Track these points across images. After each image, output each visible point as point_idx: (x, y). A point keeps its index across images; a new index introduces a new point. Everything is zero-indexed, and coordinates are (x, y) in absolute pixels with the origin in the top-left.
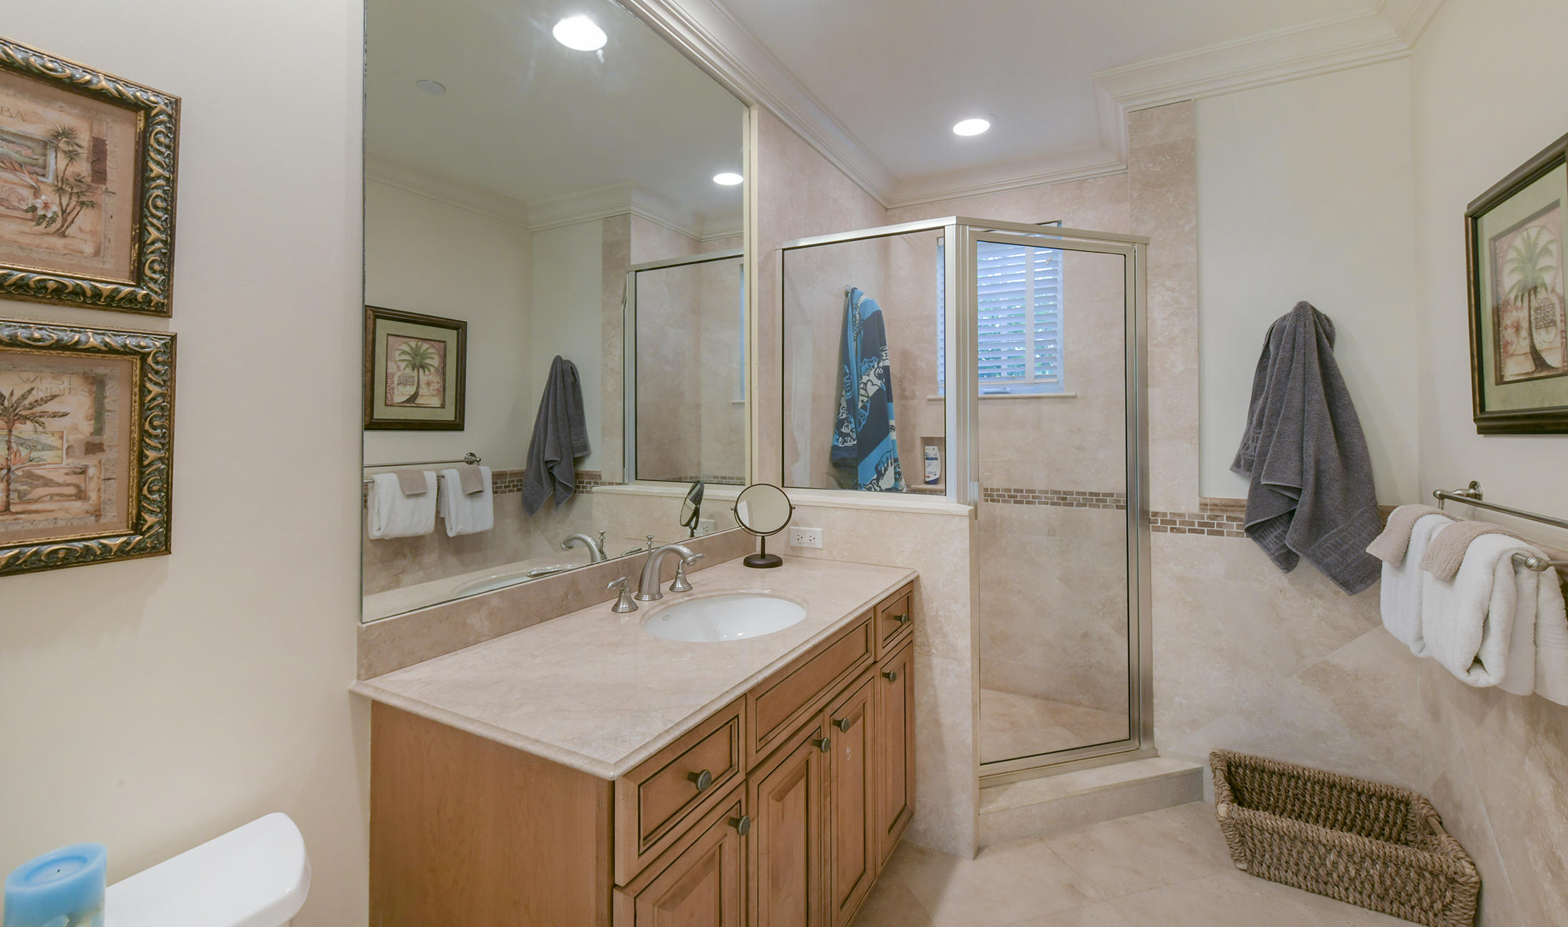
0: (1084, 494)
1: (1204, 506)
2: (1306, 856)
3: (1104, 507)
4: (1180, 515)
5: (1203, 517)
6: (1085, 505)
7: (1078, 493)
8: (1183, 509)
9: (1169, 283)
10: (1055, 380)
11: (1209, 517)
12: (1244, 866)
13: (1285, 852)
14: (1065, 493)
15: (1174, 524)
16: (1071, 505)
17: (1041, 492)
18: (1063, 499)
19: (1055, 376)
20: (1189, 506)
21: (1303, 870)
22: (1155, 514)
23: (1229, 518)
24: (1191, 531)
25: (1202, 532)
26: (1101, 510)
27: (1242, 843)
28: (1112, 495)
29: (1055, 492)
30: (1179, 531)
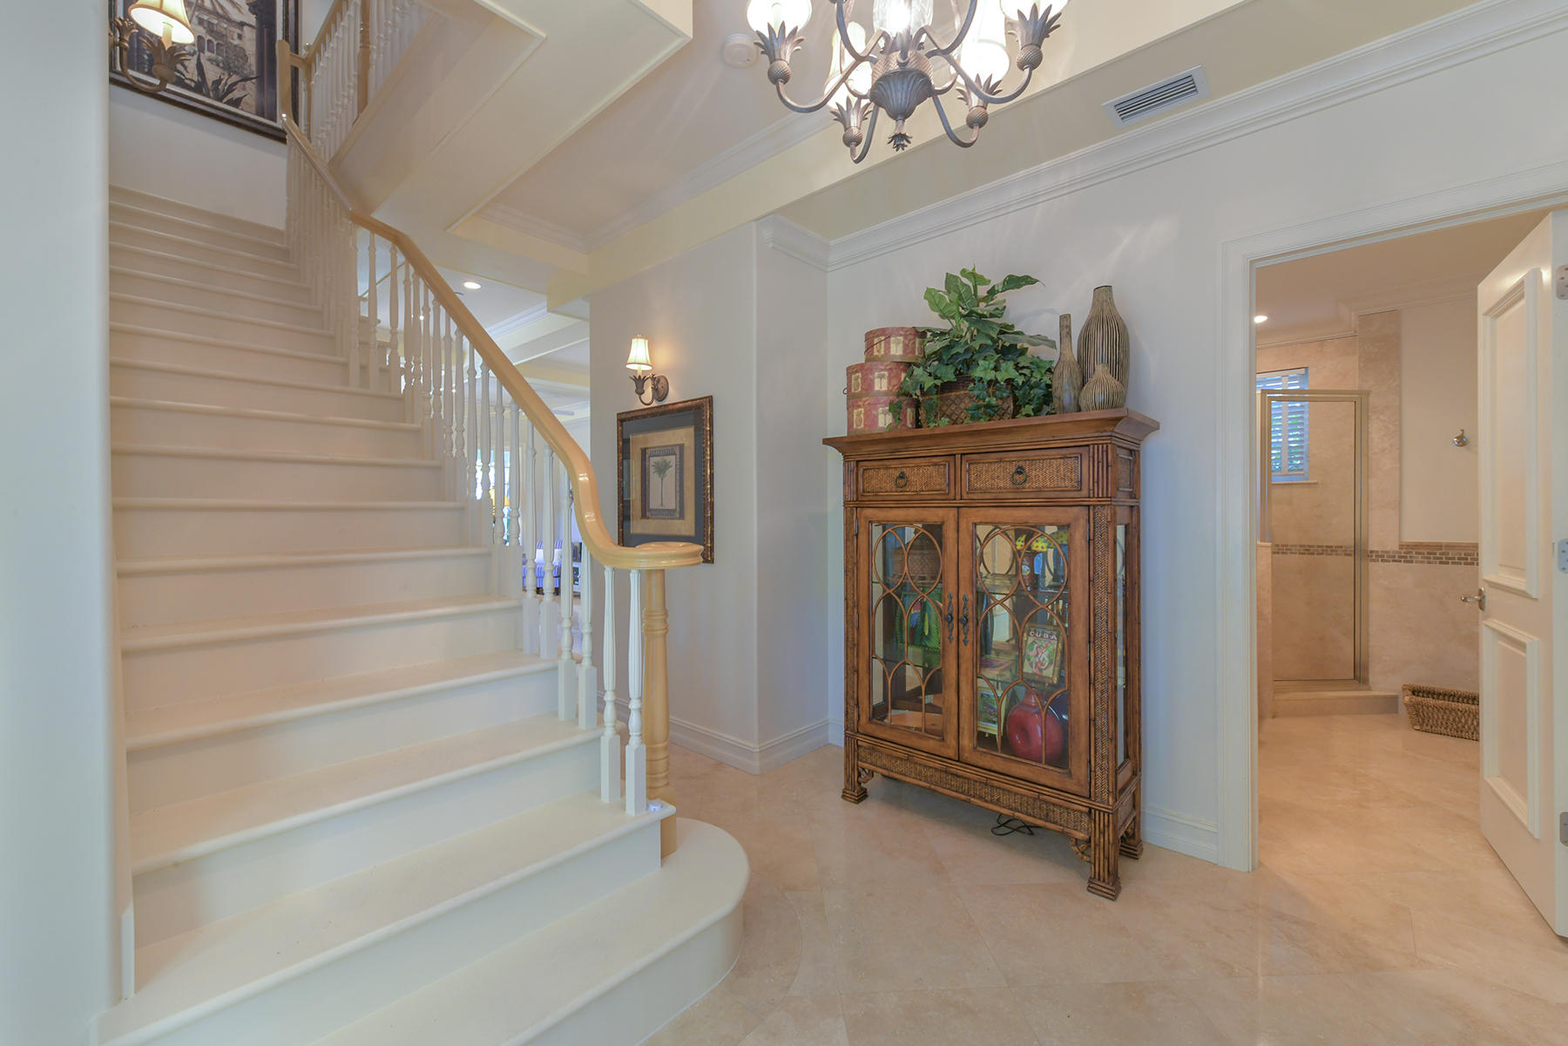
0: (1322, 546)
1: (1401, 546)
2: (1451, 719)
3: (1336, 555)
4: (1386, 552)
5: (1401, 553)
6: (1322, 554)
7: (1319, 546)
8: (1388, 549)
9: (1382, 417)
10: (1301, 473)
11: (1405, 553)
12: (1418, 728)
13: (1441, 717)
14: (1309, 546)
15: (1383, 557)
16: (1313, 554)
17: (1292, 546)
18: (1307, 550)
19: (1302, 470)
20: (1393, 546)
21: (1450, 726)
22: (1372, 552)
23: (1416, 553)
24: (1394, 561)
25: (1400, 561)
26: (1334, 556)
27: (1417, 715)
28: (1341, 547)
29: (1301, 546)
30: (1387, 561)
